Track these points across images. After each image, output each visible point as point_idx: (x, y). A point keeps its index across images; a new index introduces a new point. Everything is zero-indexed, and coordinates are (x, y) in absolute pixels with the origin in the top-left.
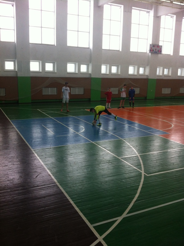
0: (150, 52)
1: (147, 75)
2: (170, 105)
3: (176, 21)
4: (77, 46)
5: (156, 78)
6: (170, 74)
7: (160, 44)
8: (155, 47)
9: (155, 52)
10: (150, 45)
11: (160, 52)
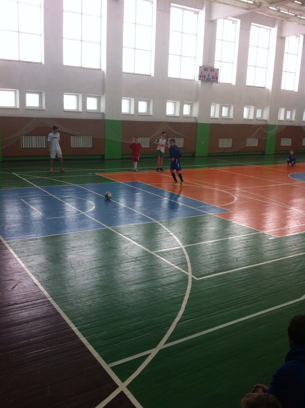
0: (199, 79)
1: (195, 118)
2: (231, 165)
3: (241, 29)
4: (79, 66)
5: (210, 122)
6: (231, 116)
7: (216, 67)
8: (207, 70)
9: (207, 79)
10: (200, 67)
11: (216, 80)
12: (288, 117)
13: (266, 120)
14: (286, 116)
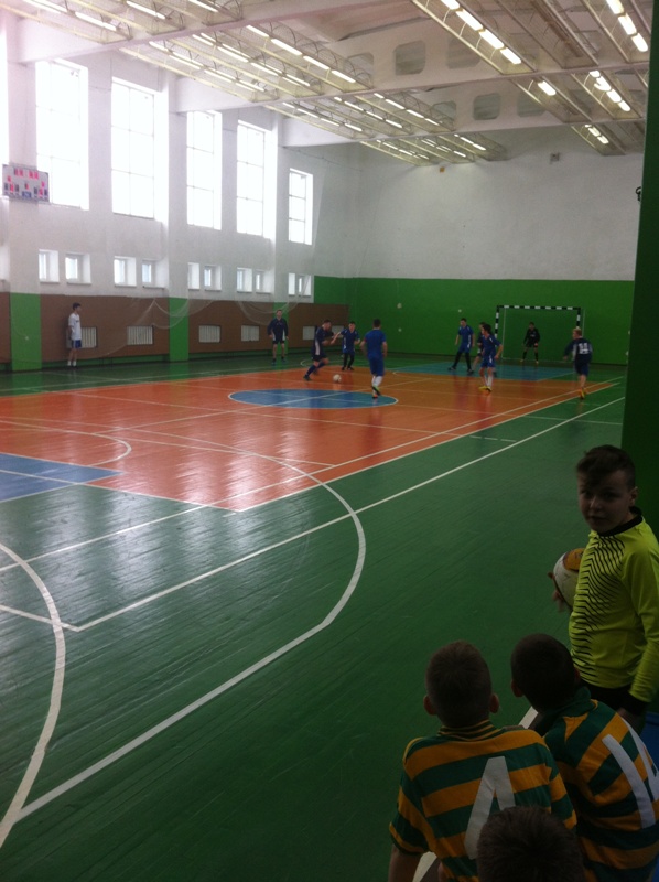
0: (5, 194)
1: (3, 281)
3: (91, 86)
5: (40, 291)
6: (88, 279)
7: (41, 168)
9: (24, 193)
10: (5, 166)
11: (44, 197)
12: (208, 282)
14: (201, 281)
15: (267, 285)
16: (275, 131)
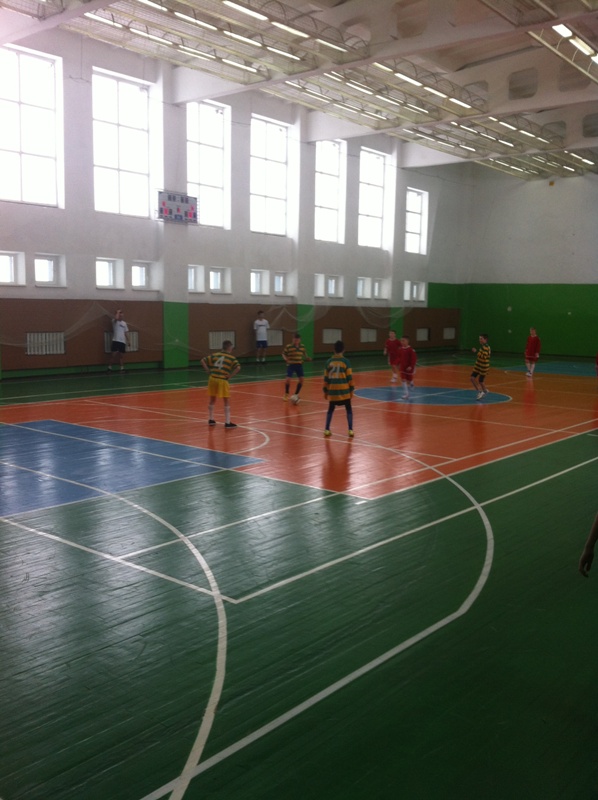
0: (160, 217)
1: (158, 292)
3: (234, 122)
5: (189, 300)
6: (228, 289)
7: (191, 193)
8: (174, 199)
9: (176, 216)
10: (160, 193)
11: (193, 219)
12: (332, 291)
13: (292, 297)
14: (327, 289)
15: (385, 291)
16: (395, 154)
